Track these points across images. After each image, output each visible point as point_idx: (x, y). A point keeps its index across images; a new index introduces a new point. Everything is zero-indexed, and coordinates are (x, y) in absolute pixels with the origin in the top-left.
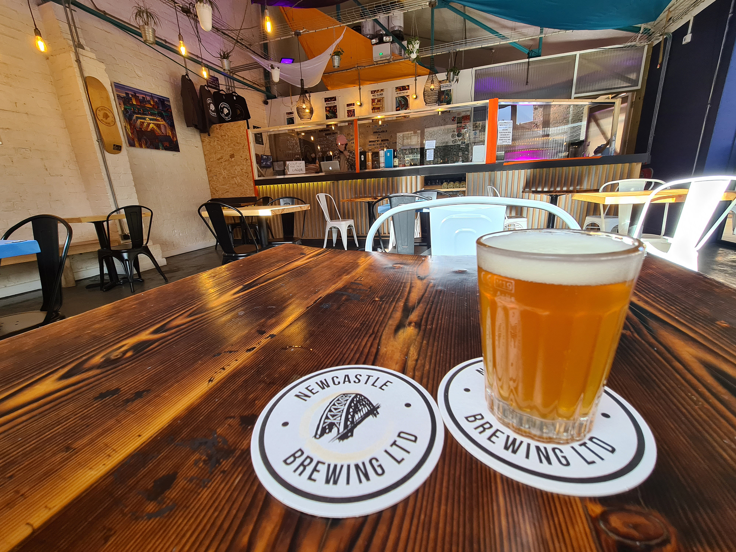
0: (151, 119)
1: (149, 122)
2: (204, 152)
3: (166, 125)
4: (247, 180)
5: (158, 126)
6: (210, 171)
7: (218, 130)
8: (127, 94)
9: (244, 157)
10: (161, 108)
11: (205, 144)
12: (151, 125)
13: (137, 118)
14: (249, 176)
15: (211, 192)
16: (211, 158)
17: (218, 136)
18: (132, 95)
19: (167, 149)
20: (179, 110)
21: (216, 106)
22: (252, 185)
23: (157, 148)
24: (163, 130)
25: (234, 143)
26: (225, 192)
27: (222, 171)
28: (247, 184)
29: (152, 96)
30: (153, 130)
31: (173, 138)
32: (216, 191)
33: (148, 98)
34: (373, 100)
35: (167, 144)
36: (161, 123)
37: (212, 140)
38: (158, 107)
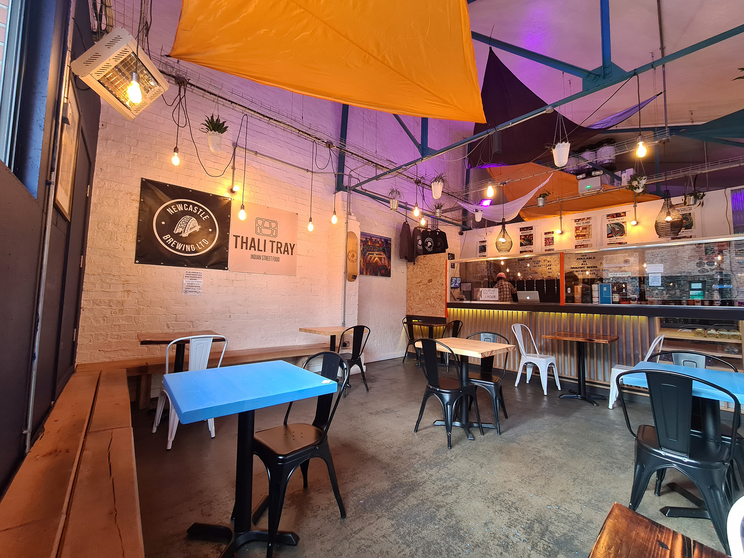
0: (377, 254)
1: (375, 256)
2: (407, 276)
3: (385, 257)
4: (440, 302)
5: (380, 259)
6: (410, 292)
7: (422, 260)
8: (366, 238)
9: (440, 282)
10: (385, 246)
11: (409, 270)
12: (376, 258)
13: (369, 254)
14: (442, 299)
15: (407, 309)
16: (412, 282)
17: (421, 264)
18: (369, 239)
19: (382, 275)
20: (395, 246)
21: (423, 241)
22: (444, 307)
23: (376, 275)
24: (383, 262)
25: (433, 270)
26: (419, 310)
27: (420, 293)
28: (439, 306)
29: (381, 238)
30: (376, 262)
31: (388, 267)
32: (411, 308)
33: (378, 240)
34: (577, 229)
35: (383, 271)
36: (383, 256)
37: (416, 267)
38: (383, 245)
